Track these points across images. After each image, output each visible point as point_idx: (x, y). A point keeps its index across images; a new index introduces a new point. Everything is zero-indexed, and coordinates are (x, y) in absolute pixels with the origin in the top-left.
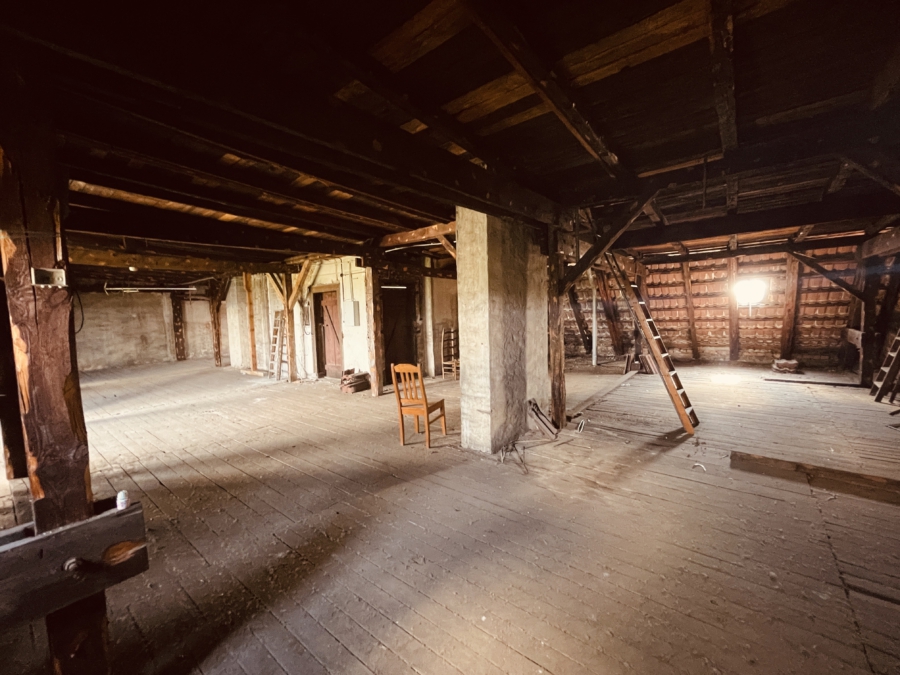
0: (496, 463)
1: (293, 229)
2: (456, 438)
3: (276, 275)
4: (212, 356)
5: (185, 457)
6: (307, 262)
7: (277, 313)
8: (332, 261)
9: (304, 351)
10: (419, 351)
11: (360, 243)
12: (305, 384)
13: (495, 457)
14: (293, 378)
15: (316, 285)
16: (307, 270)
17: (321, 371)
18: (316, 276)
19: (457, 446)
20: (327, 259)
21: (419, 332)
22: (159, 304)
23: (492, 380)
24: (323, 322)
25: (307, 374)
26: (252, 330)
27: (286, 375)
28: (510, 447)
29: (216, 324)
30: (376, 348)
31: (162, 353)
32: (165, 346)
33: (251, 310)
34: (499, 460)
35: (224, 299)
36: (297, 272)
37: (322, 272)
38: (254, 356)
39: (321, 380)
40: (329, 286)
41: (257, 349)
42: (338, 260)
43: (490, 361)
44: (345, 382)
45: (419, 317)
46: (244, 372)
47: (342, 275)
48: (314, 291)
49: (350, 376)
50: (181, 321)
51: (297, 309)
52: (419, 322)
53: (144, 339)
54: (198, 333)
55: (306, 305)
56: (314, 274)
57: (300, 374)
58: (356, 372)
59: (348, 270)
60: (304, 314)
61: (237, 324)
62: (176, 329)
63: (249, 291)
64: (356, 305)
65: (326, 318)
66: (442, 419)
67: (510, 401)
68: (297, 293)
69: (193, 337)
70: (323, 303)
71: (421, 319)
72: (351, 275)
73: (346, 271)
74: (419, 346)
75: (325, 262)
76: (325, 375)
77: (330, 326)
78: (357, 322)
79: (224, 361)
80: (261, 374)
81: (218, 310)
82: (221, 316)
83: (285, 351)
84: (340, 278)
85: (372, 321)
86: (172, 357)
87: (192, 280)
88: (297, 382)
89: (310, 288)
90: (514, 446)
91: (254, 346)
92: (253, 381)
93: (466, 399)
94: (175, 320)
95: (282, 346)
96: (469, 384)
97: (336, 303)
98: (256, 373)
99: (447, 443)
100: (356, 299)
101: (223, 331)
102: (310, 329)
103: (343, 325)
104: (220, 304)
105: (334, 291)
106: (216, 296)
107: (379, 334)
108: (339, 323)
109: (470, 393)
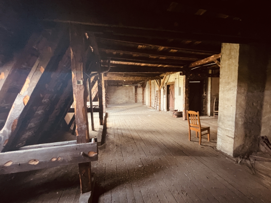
0: (235, 163)
1: (160, 65)
2: (214, 144)
3: (157, 80)
4: (142, 102)
5: (129, 128)
6: (165, 75)
7: (157, 91)
8: (173, 74)
9: (163, 102)
10: (204, 106)
11: (182, 67)
12: (163, 112)
13: (235, 159)
14: (160, 110)
15: (168, 83)
16: (165, 78)
17: (168, 109)
18: (168, 79)
19: (214, 148)
20: (171, 74)
21: (204, 98)
22: (132, 89)
23: (236, 124)
24: (169, 94)
25: (164, 110)
26: (151, 96)
27: (158, 109)
28: (246, 157)
29: (143, 94)
30: (185, 103)
31: (132, 100)
32: (133, 99)
33: (151, 90)
34: (237, 162)
35: (145, 87)
36: (162, 79)
37: (170, 78)
38: (151, 103)
39: (168, 112)
40: (172, 83)
41: (152, 101)
42: (175, 74)
43: (236, 114)
44: (174, 114)
45: (205, 93)
46: (148, 107)
47: (176, 79)
48: (167, 84)
49: (176, 112)
50: (136, 93)
51: (162, 90)
52: (204, 94)
53: (129, 97)
54: (140, 96)
55: (165, 89)
56: (167, 79)
57: (162, 109)
58: (178, 111)
59: (178, 77)
60: (164, 91)
61: (148, 94)
62: (136, 95)
63: (150, 85)
64: (180, 88)
65: (170, 93)
66: (208, 135)
67: (248, 135)
68: (162, 85)
69: (139, 97)
70: (170, 88)
71: (205, 94)
72: (179, 78)
73: (177, 77)
74: (204, 104)
75: (171, 75)
76: (169, 110)
77: (171, 95)
78: (180, 94)
79: (144, 103)
80: (152, 108)
81: (144, 90)
82: (144, 92)
83: (158, 102)
84: (175, 80)
85: (185, 94)
86: (134, 102)
87: (138, 83)
88: (161, 112)
89: (166, 83)
90: (248, 156)
91: (151, 100)
92: (150, 110)
93: (220, 129)
94: (135, 93)
95: (157, 100)
96: (223, 123)
97: (173, 88)
98: (151, 108)
99: (209, 145)
100: (180, 86)
101: (144, 96)
102: (165, 96)
103: (175, 95)
104: (144, 89)
105: (173, 84)
106: (143, 86)
107: (187, 99)
108: (174, 95)
109: (223, 127)
